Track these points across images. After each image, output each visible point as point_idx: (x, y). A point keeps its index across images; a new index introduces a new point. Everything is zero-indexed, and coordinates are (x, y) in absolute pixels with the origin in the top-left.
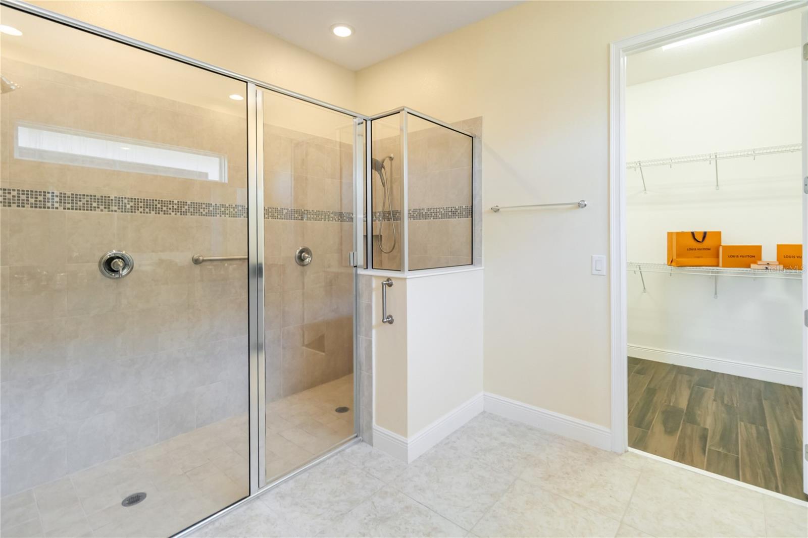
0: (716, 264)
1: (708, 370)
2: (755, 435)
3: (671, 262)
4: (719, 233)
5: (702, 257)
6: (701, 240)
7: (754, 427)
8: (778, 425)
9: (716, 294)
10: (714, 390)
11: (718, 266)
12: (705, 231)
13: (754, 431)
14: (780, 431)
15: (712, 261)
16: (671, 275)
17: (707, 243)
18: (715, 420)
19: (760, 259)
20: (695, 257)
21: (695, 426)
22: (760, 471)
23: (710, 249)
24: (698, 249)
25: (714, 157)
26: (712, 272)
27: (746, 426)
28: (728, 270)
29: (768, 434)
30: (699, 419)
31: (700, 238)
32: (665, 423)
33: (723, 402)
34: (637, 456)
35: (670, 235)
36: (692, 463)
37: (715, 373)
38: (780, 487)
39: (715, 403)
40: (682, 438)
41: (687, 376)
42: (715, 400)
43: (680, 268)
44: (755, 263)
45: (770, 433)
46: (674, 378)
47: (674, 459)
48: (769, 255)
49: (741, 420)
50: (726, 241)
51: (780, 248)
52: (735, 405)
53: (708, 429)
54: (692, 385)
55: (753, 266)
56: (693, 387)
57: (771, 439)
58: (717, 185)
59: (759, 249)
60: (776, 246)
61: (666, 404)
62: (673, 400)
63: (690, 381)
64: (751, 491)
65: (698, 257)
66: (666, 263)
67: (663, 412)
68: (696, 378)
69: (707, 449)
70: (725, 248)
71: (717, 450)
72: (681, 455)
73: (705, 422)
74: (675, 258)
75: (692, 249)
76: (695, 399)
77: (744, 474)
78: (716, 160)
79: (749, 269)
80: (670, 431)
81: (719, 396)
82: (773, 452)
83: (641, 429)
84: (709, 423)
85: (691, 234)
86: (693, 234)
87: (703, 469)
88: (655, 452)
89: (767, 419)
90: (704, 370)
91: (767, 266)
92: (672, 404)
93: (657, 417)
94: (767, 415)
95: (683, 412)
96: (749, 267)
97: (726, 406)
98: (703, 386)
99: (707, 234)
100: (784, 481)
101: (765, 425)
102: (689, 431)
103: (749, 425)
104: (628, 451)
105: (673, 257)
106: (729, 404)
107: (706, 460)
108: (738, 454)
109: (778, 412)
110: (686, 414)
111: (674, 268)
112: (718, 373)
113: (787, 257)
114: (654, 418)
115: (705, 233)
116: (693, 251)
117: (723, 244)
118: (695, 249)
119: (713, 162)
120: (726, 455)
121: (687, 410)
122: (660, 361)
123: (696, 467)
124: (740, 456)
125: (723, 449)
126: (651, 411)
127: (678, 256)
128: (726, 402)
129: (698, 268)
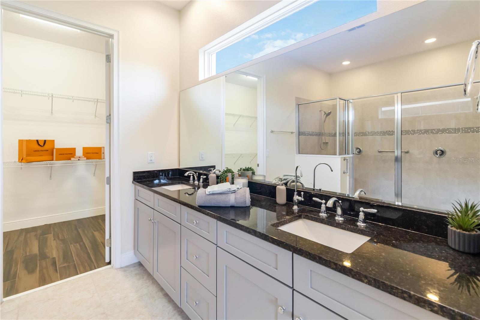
0: (51, 159)
1: (45, 225)
2: (79, 248)
3: (21, 160)
4: (54, 141)
5: (43, 156)
6: (42, 145)
7: (78, 244)
8: (88, 238)
9: (51, 177)
10: (52, 234)
11: (53, 160)
12: (45, 139)
13: (78, 246)
14: (89, 240)
15: (49, 157)
16: (21, 169)
17: (46, 147)
18: (58, 250)
19: (75, 155)
20: (39, 156)
21: (47, 259)
22: (86, 264)
23: (48, 151)
24: (41, 151)
25: (51, 95)
26: (50, 164)
27: (74, 246)
28: (57, 162)
29: (85, 245)
30: (48, 255)
31: (42, 144)
32: (26, 268)
33: (59, 238)
34: (12, 300)
35: (21, 142)
36: (52, 282)
37: (50, 224)
38: (96, 266)
39: (55, 241)
40: (41, 271)
41: (33, 233)
42: (54, 240)
43: (28, 163)
44: (73, 157)
45: (85, 243)
46: (25, 237)
47: (40, 286)
48: (79, 153)
49: (71, 244)
50: (58, 145)
51: (84, 149)
52: (66, 238)
53: (55, 258)
54: (38, 237)
55: (72, 159)
56: (39, 238)
57: (87, 246)
58: (52, 113)
59: (74, 149)
60: (82, 148)
61: (24, 255)
62: (28, 250)
63: (36, 235)
64: (85, 276)
65: (41, 156)
66: (18, 161)
67: (23, 262)
68: (39, 232)
69: (58, 269)
70: (57, 149)
71: (63, 266)
72: (43, 281)
73: (52, 255)
74: (25, 157)
75: (37, 151)
76: (43, 244)
77: (80, 270)
78: (52, 98)
79: (70, 161)
80: (31, 271)
81: (56, 237)
82: (89, 251)
83: (9, 281)
84: (55, 254)
85: (36, 142)
86: (37, 141)
87: (59, 281)
88: (25, 290)
89: (83, 237)
90: (44, 225)
91: (79, 159)
92: (28, 254)
93: (19, 268)
94: (82, 235)
95: (37, 255)
96: (70, 159)
97: (62, 240)
98: (46, 235)
99: (46, 142)
100: (97, 263)
101: (82, 241)
102: (44, 265)
103: (75, 244)
104: (3, 302)
105: (23, 157)
106: (63, 238)
107: (59, 275)
108: (74, 262)
109: (86, 232)
110: (39, 255)
111: (24, 164)
112: (52, 224)
113: (88, 153)
114: (17, 269)
115: (45, 141)
116: (38, 152)
117: (56, 147)
118: (39, 151)
119: (51, 98)
120: (68, 266)
121: (39, 253)
122: (11, 230)
123: (54, 282)
124: (75, 263)
125: (66, 263)
126: (14, 265)
127: (28, 155)
128: (60, 238)
129: (41, 162)
